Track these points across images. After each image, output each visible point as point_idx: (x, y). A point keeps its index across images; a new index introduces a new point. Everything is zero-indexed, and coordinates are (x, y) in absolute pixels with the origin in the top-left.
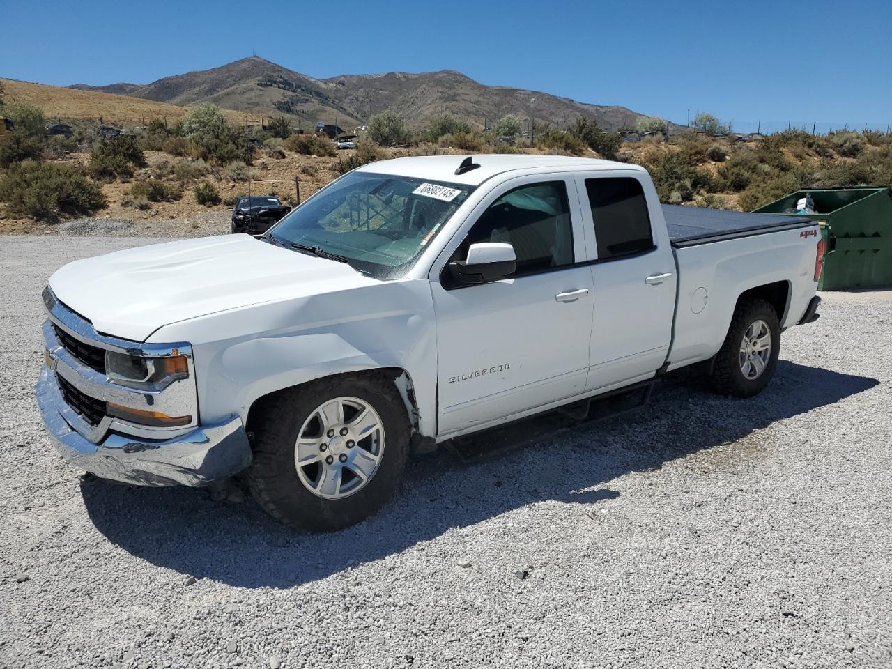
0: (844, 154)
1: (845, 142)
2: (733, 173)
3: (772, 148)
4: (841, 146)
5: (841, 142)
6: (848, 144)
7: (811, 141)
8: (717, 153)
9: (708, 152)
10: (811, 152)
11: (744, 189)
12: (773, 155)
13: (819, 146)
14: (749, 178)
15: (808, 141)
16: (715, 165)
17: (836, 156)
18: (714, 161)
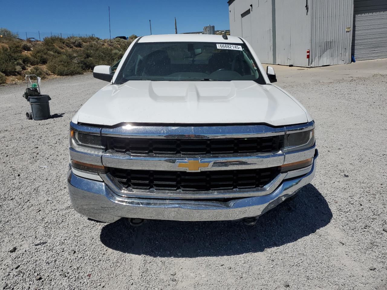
0: (76, 46)
1: (76, 42)
2: (39, 56)
3: (50, 44)
4: (74, 43)
5: (74, 41)
6: (77, 42)
7: (63, 41)
8: (26, 47)
9: (21, 47)
10: (64, 46)
11: (47, 63)
12: (51, 47)
13: (67, 43)
14: (47, 58)
15: (62, 41)
16: (27, 52)
17: (74, 47)
18: (26, 51)
